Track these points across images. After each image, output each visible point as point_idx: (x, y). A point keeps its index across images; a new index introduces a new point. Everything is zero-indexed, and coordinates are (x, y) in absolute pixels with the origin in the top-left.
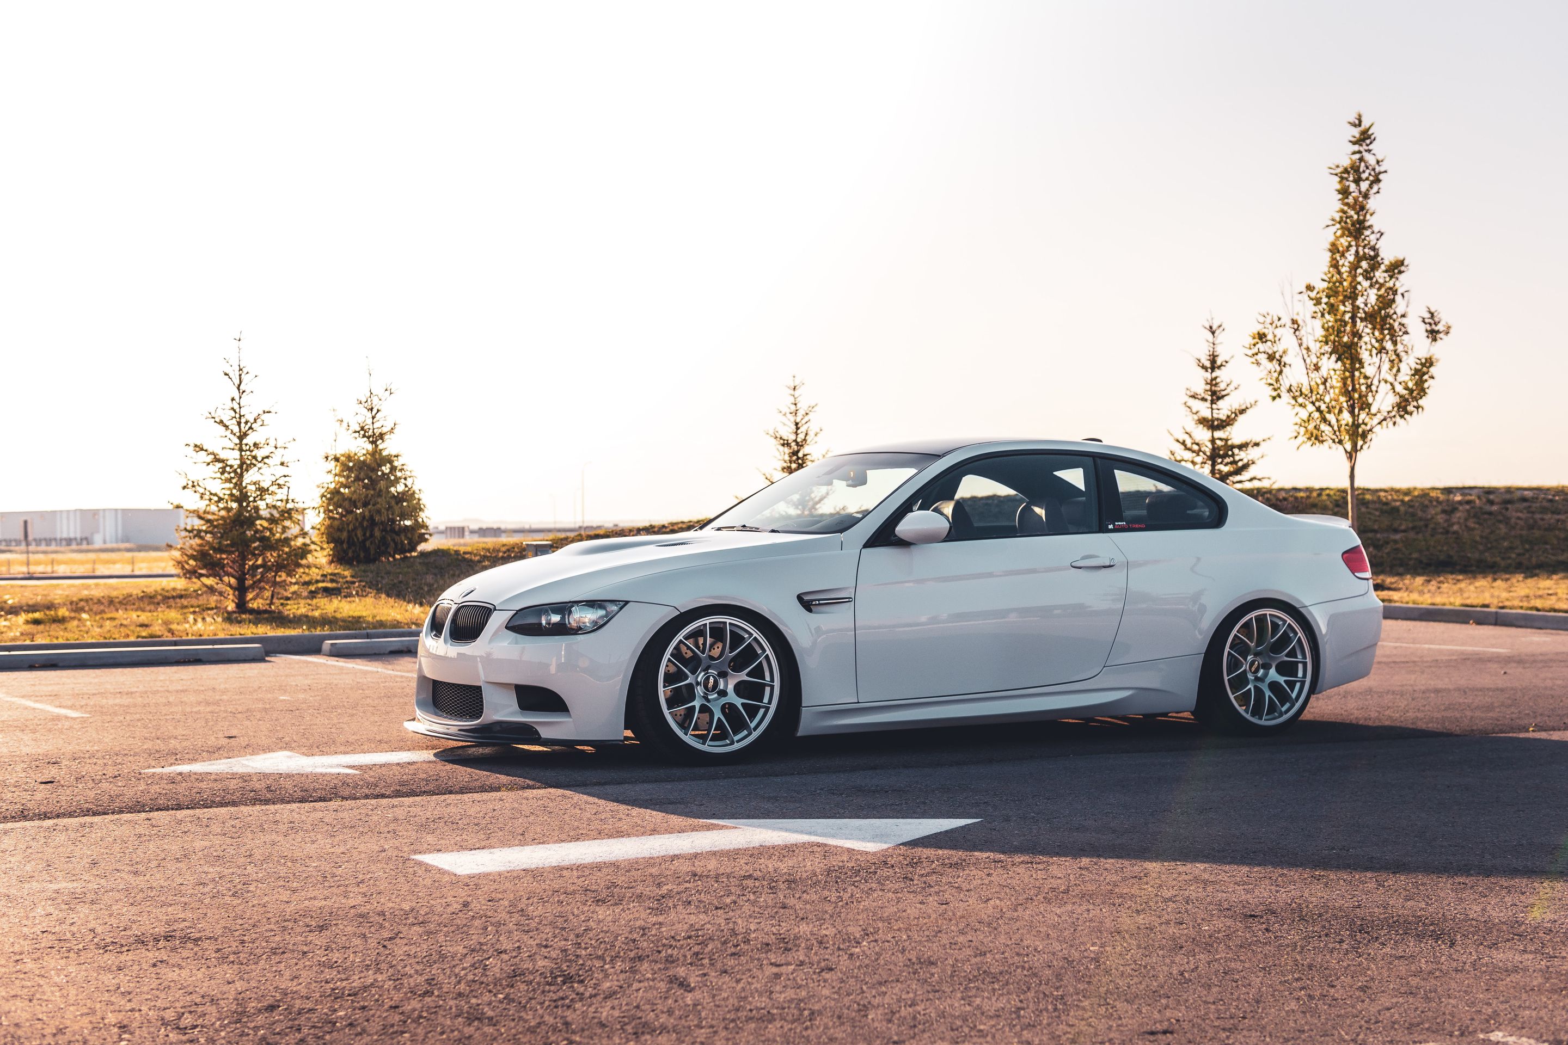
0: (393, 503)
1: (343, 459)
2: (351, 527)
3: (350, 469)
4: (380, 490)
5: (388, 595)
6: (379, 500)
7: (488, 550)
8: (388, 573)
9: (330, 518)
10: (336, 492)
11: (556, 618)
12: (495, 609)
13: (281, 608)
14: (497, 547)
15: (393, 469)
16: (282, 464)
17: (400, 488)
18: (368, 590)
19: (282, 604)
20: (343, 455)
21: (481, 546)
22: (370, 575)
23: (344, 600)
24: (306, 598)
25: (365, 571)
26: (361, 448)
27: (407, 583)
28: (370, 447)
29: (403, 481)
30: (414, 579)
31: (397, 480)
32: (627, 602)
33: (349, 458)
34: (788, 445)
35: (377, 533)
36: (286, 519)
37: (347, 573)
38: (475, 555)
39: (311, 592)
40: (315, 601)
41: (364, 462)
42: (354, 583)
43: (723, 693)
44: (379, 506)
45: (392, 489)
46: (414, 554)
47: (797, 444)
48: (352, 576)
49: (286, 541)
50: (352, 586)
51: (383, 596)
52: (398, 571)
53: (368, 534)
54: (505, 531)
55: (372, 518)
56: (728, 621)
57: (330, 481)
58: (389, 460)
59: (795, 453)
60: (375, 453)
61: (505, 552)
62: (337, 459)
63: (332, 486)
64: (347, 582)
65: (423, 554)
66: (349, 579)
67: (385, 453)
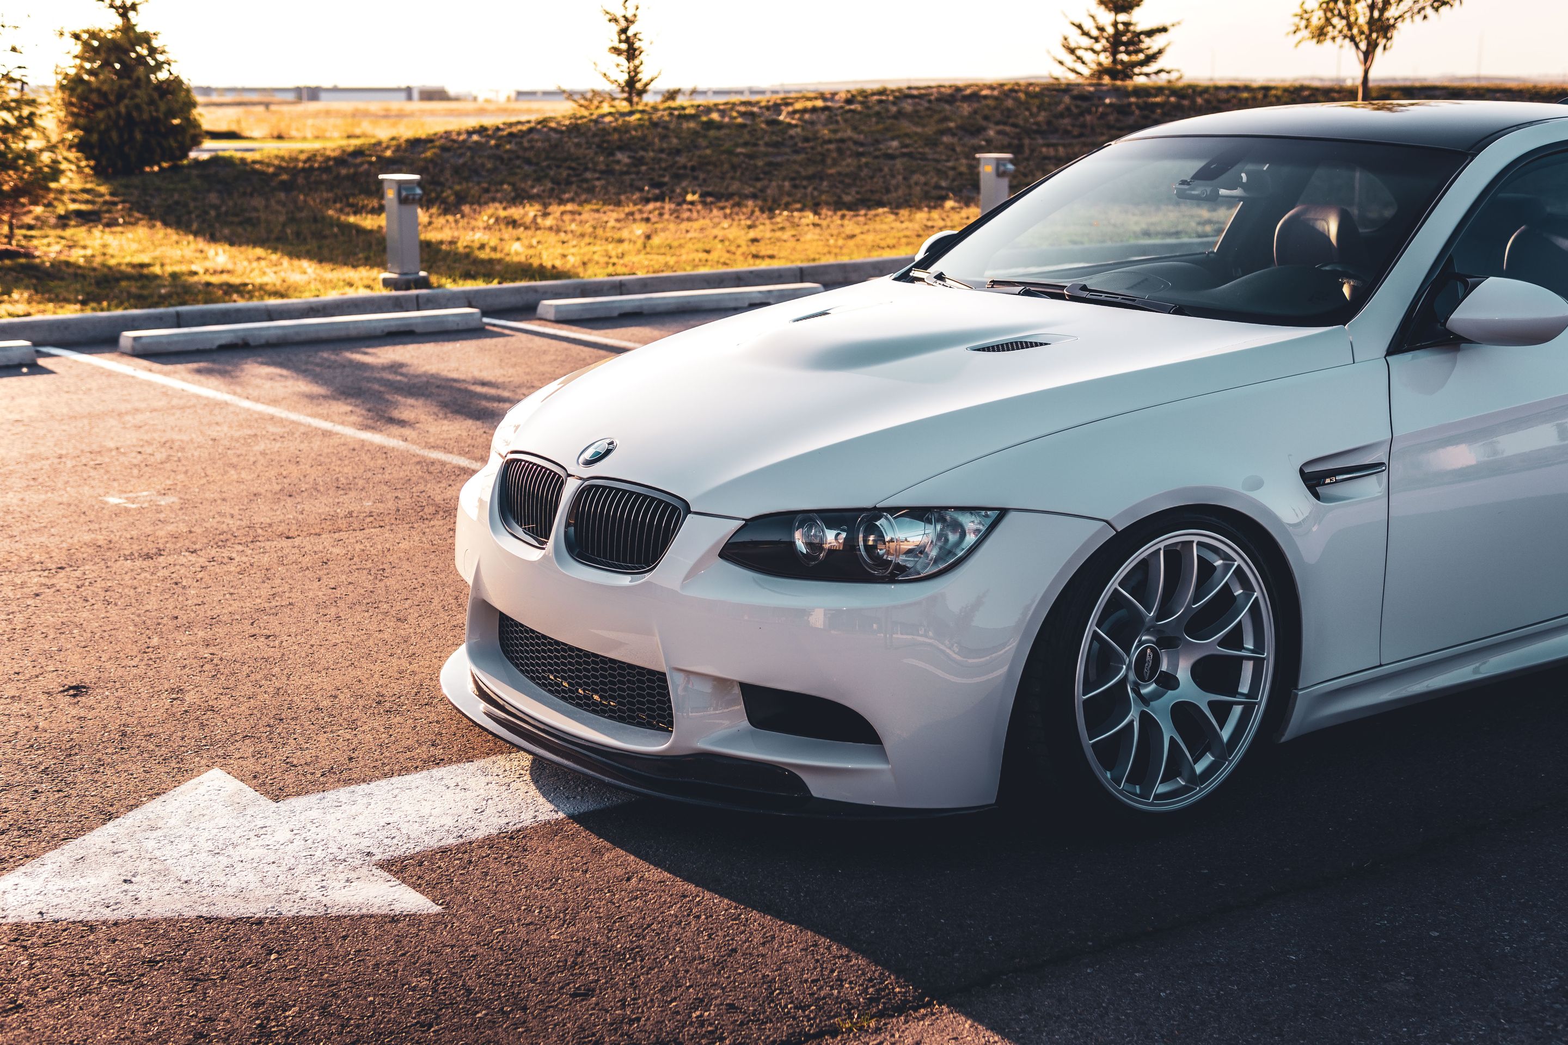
0: (156, 95)
1: (85, 36)
2: (102, 127)
3: (96, 50)
4: (139, 79)
5: (166, 224)
6: (138, 92)
7: (282, 158)
8: (158, 189)
9: (73, 114)
10: (78, 80)
11: (832, 538)
12: (688, 511)
13: (24, 243)
14: (294, 155)
15: (153, 51)
16: (14, 49)
17: (162, 75)
18: (137, 215)
19: (25, 237)
20: (85, 32)
21: (276, 152)
22: (136, 192)
23: (107, 230)
24: (55, 227)
25: (127, 186)
26: (109, 22)
27: (186, 205)
28: (119, 22)
29: (166, 66)
30: (195, 199)
31: (159, 66)
32: (1003, 512)
33: (93, 35)
34: (616, 21)
35: (138, 136)
36: (25, 126)
37: (103, 189)
38: (268, 165)
39: (60, 217)
40: (68, 233)
41: (113, 40)
42: (115, 204)
43: (1169, 681)
44: (138, 100)
45: (152, 77)
46: (185, 162)
47: (626, 19)
48: (112, 194)
49: (30, 157)
50: (114, 208)
51: (159, 224)
52: (171, 186)
53: (126, 136)
54: (216, 90)
55: (129, 114)
56: (1196, 539)
57: (70, 66)
58: (145, 39)
59: (624, 31)
60: (128, 28)
61: (305, 162)
62: (77, 37)
63: (72, 72)
64: (105, 203)
65: (197, 163)
66: (107, 198)
67: (139, 29)
